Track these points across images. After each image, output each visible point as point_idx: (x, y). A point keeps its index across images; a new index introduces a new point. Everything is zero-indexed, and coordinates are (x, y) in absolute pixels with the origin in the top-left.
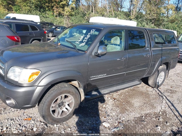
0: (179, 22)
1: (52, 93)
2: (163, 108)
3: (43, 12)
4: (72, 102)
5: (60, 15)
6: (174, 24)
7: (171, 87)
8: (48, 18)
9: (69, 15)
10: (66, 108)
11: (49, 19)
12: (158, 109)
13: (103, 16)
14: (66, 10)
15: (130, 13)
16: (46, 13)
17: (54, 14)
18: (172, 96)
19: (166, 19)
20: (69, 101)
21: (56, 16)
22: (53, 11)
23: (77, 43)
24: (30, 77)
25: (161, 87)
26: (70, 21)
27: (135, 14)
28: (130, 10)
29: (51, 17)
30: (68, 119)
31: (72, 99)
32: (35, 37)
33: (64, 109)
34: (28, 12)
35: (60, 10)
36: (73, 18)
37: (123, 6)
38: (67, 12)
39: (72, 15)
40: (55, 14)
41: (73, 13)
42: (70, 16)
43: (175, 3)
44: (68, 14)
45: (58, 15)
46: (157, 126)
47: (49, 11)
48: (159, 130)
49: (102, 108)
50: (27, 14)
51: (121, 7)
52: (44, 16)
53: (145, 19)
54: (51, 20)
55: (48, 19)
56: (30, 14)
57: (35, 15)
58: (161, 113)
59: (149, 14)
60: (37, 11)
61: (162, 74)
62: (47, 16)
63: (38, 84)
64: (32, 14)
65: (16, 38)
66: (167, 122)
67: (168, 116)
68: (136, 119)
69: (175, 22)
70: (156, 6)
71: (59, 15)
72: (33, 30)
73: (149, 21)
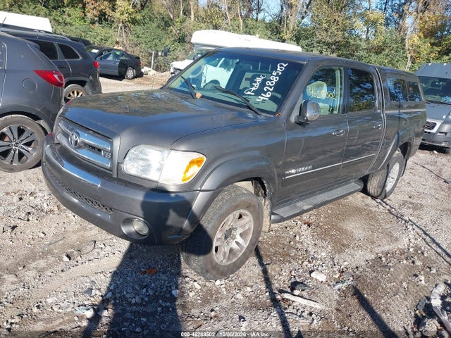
0: (393, 52)
1: (221, 208)
2: (413, 241)
3: (55, 8)
4: (249, 229)
5: (102, 17)
6: (381, 56)
7: (410, 197)
8: (71, 24)
9: (129, 21)
10: (237, 243)
11: (73, 28)
12: (404, 243)
13: (216, 27)
14: (120, 8)
15: (280, 23)
16: (64, 12)
17: (85, 15)
18: (419, 215)
19: (364, 45)
20: (243, 226)
21: (93, 22)
22: (84, 7)
23: (249, 93)
24: (187, 171)
25: (391, 197)
26: (131, 37)
27: (294, 28)
28: (281, 18)
29: (78, 24)
30: (239, 268)
31: (250, 221)
32: (74, 74)
33: (234, 246)
34: (11, 6)
35: (102, 7)
36: (139, 29)
37: (262, 7)
38: (122, 14)
39: (134, 22)
40: (89, 15)
41: (139, 17)
42: (129, 25)
43: (379, 6)
44: (125, 17)
45: (96, 19)
46: (416, 276)
47: (72, 6)
48: (423, 282)
49: (295, 242)
50: (10, 11)
51: (259, 10)
52: (57, 18)
53: (317, 42)
54: (78, 31)
55: (68, 27)
56: (17, 13)
57: (32, 15)
58: (411, 250)
59: (326, 30)
60: (39, 5)
61: (396, 167)
62: (68, 20)
63: (201, 187)
64: (24, 13)
65: (56, 76)
66: (430, 268)
67: (426, 255)
68: (371, 263)
69: (383, 53)
70: (341, 11)
71: (100, 19)
72: (66, 58)
73: (324, 47)
